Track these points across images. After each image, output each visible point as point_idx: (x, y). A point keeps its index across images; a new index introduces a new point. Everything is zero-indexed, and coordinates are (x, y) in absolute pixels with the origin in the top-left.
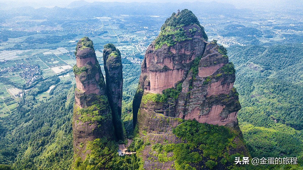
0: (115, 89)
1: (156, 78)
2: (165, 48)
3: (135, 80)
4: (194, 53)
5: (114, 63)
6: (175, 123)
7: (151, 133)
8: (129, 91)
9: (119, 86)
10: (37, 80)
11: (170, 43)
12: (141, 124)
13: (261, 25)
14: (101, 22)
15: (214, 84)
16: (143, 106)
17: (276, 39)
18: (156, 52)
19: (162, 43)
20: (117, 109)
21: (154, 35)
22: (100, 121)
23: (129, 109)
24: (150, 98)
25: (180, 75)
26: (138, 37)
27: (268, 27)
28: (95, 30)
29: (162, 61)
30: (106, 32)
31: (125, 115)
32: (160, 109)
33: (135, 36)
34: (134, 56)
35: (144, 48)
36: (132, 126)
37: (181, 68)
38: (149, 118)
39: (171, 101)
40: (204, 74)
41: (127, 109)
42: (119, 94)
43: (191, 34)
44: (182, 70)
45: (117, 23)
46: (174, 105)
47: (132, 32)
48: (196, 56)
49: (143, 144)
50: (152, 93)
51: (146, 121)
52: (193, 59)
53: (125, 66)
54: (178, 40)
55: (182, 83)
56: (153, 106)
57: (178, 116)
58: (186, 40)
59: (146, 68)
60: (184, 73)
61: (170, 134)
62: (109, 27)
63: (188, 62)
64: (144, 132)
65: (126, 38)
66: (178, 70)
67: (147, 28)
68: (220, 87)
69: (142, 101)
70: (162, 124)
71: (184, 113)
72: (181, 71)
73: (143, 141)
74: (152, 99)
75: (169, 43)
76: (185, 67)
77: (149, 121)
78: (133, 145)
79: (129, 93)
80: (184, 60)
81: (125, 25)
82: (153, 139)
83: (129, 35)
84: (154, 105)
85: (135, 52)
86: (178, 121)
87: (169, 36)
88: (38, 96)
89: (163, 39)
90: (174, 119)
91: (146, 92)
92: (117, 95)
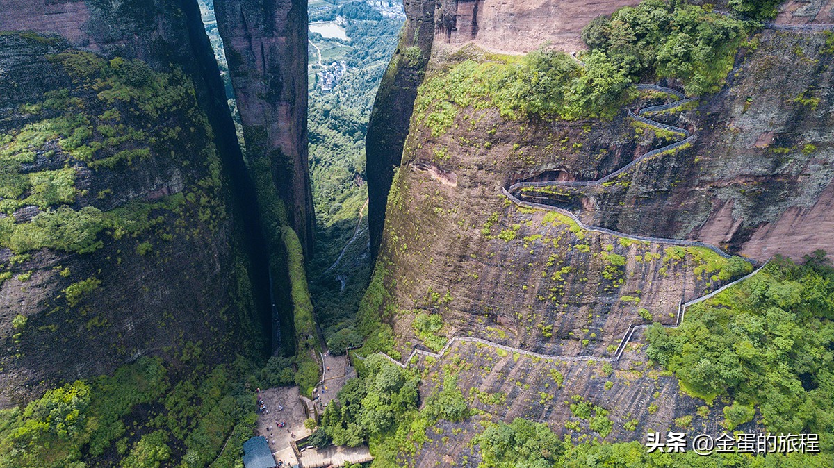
0: (248, 37)
6: (669, 285)
7: (477, 335)
12: (408, 268)
16: (425, 153)
20: (268, 163)
22: (87, 255)
23: (359, 169)
24: (477, 87)
31: (346, 192)
32: (553, 175)
36: (365, 251)
38: (462, 234)
39: (661, 113)
41: (352, 169)
42: (274, 69)
46: (684, 146)
49: (419, 404)
50: (495, 51)
51: (440, 253)
53: (359, 28)
56: (502, 153)
57: (698, 229)
61: (626, 364)
64: (428, 324)
69: (419, 117)
70: (568, 287)
71: (755, 211)
73: (420, 383)
74: (494, 93)
77: (463, 258)
78: (348, 404)
82: (488, 380)
84: (506, 139)
86: (698, 270)
90: (661, 250)
91: (451, 54)
92: (265, 78)
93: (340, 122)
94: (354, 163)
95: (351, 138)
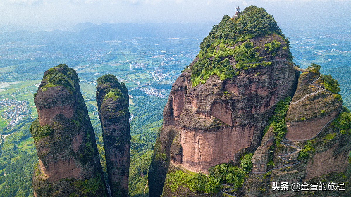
0: (116, 158)
1: (195, 143)
2: (215, 83)
3: (151, 117)
4: (274, 92)
5: (114, 111)
8: (143, 134)
9: (124, 153)
10: (23, 121)
11: (226, 74)
13: (299, 46)
14: (110, 46)
15: (319, 155)
17: (319, 61)
18: (194, 90)
19: (207, 74)
21: (173, 60)
23: (142, 170)
24: (183, 181)
25: (247, 138)
26: (155, 62)
27: (307, 47)
28: (102, 56)
29: (208, 109)
30: (116, 58)
31: (137, 179)
33: (150, 61)
34: (149, 86)
35: (162, 76)
37: (249, 124)
39: (229, 192)
40: (299, 135)
41: (139, 170)
42: (123, 166)
43: (268, 54)
44: (250, 127)
45: (129, 47)
47: (147, 57)
48: (278, 98)
50: (187, 169)
52: (272, 103)
53: (138, 99)
54: (244, 67)
55: (251, 154)
58: (260, 66)
59: (172, 117)
60: (256, 134)
62: (119, 52)
63: (263, 111)
65: (140, 64)
66: (243, 126)
67: (165, 52)
68: (331, 159)
72: (249, 129)
74: (188, 183)
75: (224, 73)
76: (256, 120)
79: (143, 137)
80: (256, 108)
81: (138, 49)
83: (143, 61)
85: (151, 81)
87: (222, 58)
88: (22, 143)
89: (210, 66)
91: (175, 167)
92: (120, 168)
93: (132, 145)
94: (140, 167)
95: (137, 151)
